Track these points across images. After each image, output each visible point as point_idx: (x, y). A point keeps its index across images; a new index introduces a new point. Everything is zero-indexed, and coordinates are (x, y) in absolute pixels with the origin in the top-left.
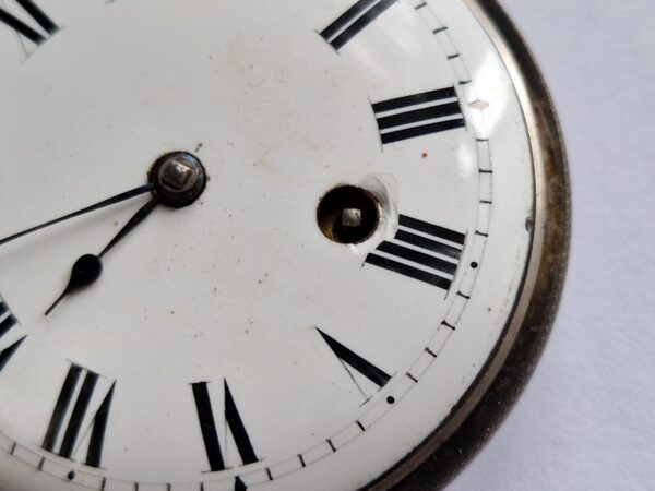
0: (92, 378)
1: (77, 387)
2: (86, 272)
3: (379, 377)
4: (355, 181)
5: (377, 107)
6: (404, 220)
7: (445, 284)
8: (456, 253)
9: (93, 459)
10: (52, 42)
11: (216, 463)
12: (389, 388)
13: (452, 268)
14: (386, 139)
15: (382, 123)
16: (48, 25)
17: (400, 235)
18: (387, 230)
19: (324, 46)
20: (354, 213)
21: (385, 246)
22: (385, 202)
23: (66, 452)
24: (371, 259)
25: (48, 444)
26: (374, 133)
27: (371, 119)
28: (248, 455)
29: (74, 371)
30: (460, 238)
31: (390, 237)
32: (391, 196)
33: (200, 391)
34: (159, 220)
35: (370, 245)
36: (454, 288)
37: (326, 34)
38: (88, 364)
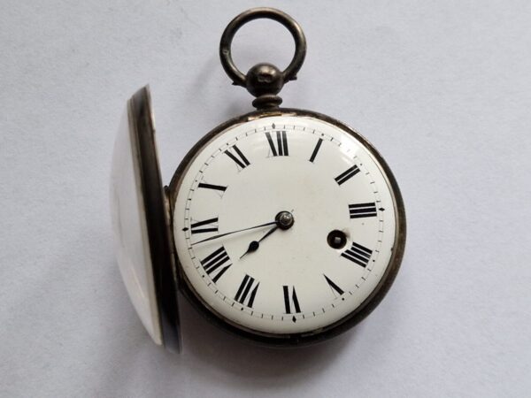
0: (252, 280)
1: (247, 282)
2: (254, 247)
3: (341, 292)
4: (340, 229)
5: (350, 206)
6: (354, 244)
7: (364, 266)
8: (369, 256)
9: (250, 305)
10: (247, 168)
11: (288, 311)
12: (343, 296)
13: (367, 261)
14: (352, 217)
15: (351, 212)
16: (248, 163)
17: (353, 249)
18: (348, 246)
19: (336, 183)
20: (338, 239)
21: (347, 251)
22: (349, 237)
23: (242, 302)
24: (343, 255)
25: (236, 298)
26: (349, 215)
27: (348, 210)
28: (298, 310)
29: (247, 277)
30: (370, 252)
31: (350, 249)
32: (351, 235)
33: (286, 289)
34: (278, 233)
35: (343, 250)
36: (367, 267)
37: (336, 179)
38: (251, 275)
